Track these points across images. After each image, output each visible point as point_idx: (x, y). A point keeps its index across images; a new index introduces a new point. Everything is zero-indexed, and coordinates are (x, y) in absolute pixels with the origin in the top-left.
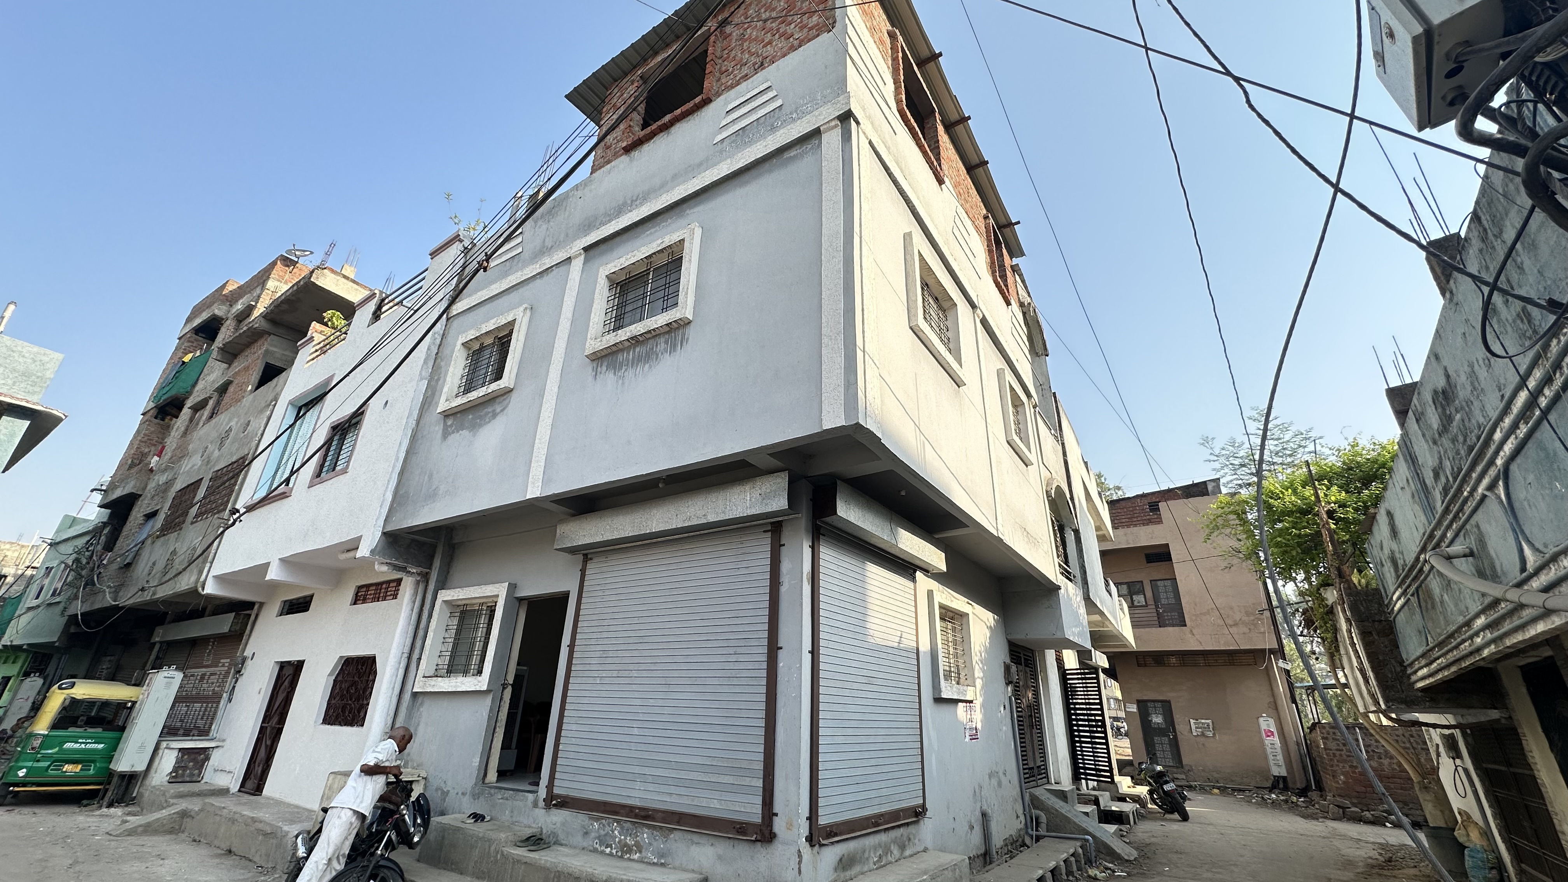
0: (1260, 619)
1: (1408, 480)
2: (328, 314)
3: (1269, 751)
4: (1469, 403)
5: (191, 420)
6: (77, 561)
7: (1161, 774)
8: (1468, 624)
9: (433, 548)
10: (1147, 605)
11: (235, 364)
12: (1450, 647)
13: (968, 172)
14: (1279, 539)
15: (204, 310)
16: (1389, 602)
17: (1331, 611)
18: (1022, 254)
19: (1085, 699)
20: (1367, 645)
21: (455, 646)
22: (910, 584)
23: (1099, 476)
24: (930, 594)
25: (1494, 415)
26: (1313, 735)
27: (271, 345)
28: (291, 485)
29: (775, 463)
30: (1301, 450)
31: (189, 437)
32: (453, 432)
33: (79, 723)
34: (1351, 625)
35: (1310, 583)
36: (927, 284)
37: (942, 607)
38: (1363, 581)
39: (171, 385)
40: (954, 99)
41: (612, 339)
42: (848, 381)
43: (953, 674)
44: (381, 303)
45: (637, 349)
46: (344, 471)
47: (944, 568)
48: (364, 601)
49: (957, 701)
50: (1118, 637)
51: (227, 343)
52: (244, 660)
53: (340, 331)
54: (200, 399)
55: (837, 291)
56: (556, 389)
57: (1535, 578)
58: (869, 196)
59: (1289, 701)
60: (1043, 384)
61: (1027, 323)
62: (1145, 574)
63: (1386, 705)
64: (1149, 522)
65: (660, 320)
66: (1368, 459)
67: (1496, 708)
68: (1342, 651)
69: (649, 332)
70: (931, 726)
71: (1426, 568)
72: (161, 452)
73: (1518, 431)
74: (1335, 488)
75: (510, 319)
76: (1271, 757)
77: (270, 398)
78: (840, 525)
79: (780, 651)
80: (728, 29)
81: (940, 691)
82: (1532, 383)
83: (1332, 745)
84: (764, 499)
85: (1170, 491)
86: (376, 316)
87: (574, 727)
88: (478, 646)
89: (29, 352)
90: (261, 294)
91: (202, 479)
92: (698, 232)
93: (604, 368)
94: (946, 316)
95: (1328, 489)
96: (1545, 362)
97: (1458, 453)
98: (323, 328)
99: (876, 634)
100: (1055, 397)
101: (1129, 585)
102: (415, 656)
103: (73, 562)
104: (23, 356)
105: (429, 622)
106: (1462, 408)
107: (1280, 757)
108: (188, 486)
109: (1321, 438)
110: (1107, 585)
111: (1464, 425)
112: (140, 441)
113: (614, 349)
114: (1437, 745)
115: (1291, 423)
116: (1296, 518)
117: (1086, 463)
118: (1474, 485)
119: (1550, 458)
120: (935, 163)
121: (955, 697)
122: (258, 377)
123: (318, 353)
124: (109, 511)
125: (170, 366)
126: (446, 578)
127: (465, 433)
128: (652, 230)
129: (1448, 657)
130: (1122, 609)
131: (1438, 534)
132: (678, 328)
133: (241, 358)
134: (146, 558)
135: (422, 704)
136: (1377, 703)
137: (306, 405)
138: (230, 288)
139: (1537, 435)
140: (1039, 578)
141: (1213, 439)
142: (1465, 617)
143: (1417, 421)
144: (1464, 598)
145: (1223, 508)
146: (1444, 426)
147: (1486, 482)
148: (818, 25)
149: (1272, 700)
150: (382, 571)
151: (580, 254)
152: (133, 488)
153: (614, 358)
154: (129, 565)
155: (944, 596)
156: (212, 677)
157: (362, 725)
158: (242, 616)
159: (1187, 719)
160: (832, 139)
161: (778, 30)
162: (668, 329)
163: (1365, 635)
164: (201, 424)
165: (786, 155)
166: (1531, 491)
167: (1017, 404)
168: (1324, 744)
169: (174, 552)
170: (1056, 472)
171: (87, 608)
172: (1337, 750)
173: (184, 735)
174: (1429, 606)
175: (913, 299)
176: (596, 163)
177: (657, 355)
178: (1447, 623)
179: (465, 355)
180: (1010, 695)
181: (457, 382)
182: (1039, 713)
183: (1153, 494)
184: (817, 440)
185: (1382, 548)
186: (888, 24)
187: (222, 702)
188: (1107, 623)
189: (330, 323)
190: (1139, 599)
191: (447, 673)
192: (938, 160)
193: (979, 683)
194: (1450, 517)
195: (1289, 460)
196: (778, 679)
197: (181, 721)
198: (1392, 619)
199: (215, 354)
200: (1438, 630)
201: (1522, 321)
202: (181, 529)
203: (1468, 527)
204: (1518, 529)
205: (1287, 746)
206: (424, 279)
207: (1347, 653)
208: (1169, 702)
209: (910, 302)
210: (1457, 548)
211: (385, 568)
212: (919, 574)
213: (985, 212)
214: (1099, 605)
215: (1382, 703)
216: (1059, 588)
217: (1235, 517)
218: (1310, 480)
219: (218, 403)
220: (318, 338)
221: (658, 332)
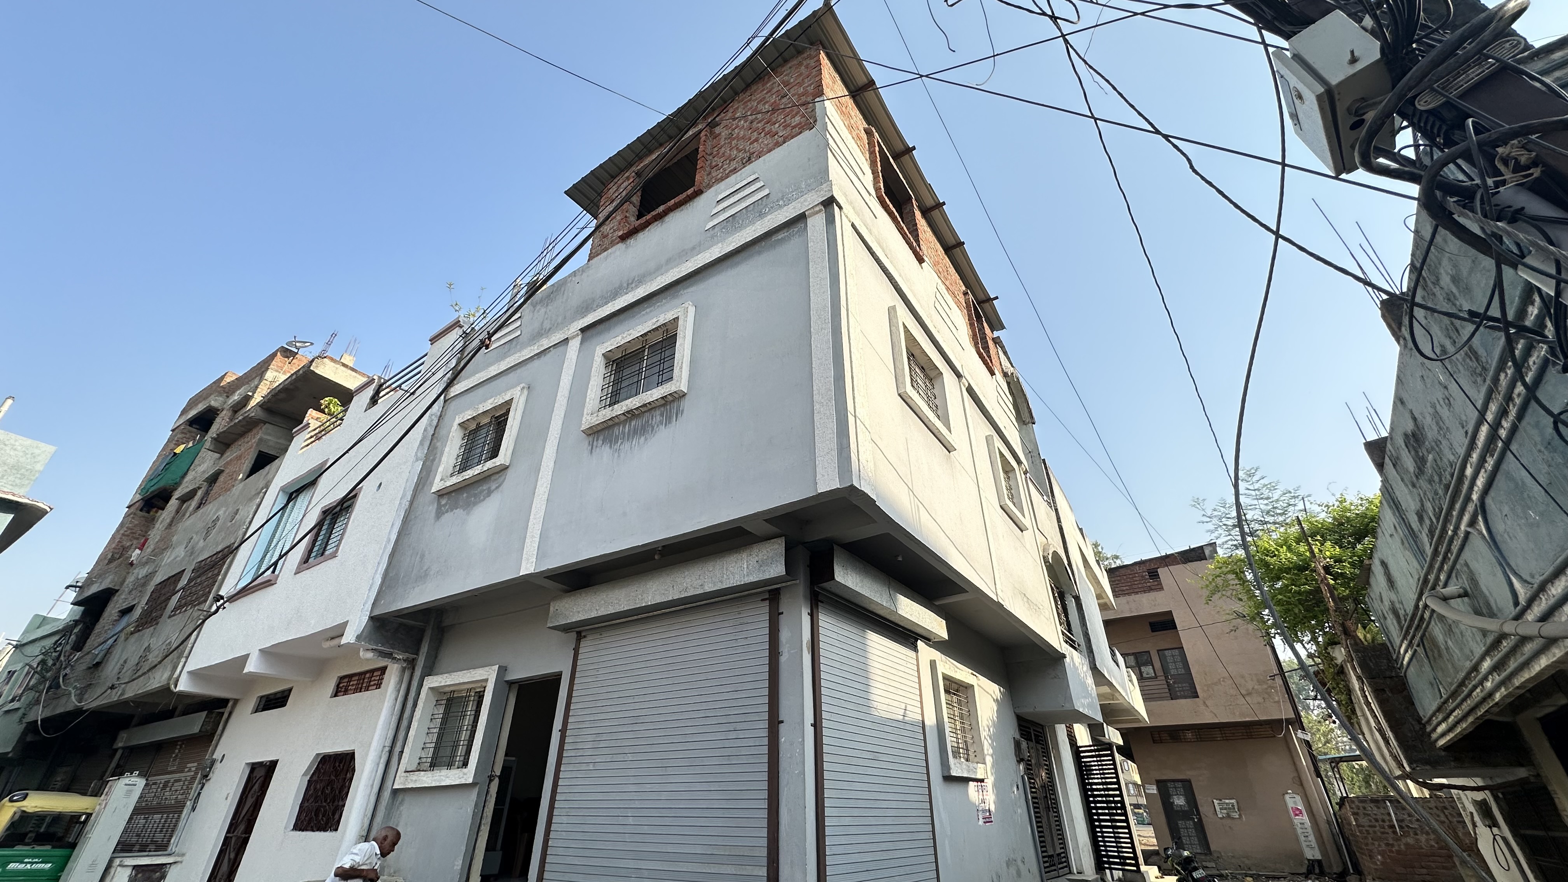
0: (1272, 688)
1: (1395, 527)
2: (324, 402)
3: (1299, 831)
4: (1438, 443)
5: (177, 512)
6: (43, 662)
7: (1188, 860)
8: (1475, 668)
9: (422, 632)
10: (1156, 677)
11: (228, 453)
12: (1462, 696)
13: (946, 253)
14: (1280, 597)
15: (200, 402)
16: (1398, 657)
17: (1341, 671)
18: (1003, 327)
19: (1102, 778)
20: (1381, 703)
21: (440, 736)
22: (912, 654)
23: (1096, 545)
24: (933, 664)
25: (1462, 451)
26: (1343, 811)
27: (266, 434)
28: (277, 572)
29: (771, 529)
30: (1291, 508)
31: (174, 528)
32: (447, 512)
33: (27, 841)
34: (1363, 683)
35: (1317, 643)
36: (913, 355)
37: (946, 678)
38: (1368, 635)
39: (161, 476)
40: (929, 188)
41: (608, 413)
42: (841, 444)
43: (961, 751)
44: (379, 389)
45: (633, 423)
46: (334, 556)
47: (945, 635)
48: (346, 692)
49: (966, 780)
50: (1130, 711)
51: (221, 433)
52: (213, 762)
53: (336, 417)
54: (188, 490)
55: (826, 360)
56: (552, 464)
57: (1529, 611)
58: (854, 272)
59: (1314, 776)
60: (1033, 452)
61: (1011, 393)
62: (1152, 644)
63: (1410, 767)
64: (1150, 589)
65: (655, 394)
66: (1357, 514)
67: (1522, 765)
68: (1359, 713)
69: (645, 405)
70: (940, 803)
71: (1427, 615)
72: (143, 545)
73: (1486, 465)
74: (1328, 544)
75: (507, 398)
76: (1302, 838)
77: (261, 486)
78: (837, 591)
79: (781, 725)
80: (717, 130)
81: (949, 768)
82: (1490, 417)
83: (1364, 821)
84: (761, 566)
85: (1167, 557)
86: (374, 401)
87: (565, 819)
88: (464, 735)
89: (21, 445)
90: (259, 384)
91: (184, 570)
92: (692, 310)
93: (600, 442)
94: (933, 385)
95: (1322, 545)
96: (1498, 396)
97: (1436, 493)
98: (320, 415)
99: (880, 706)
100: (1045, 464)
101: (1136, 655)
102: (398, 749)
103: (38, 664)
104: (15, 450)
105: (413, 711)
106: (1433, 448)
107: (1312, 838)
108: (169, 578)
109: (1309, 496)
110: (1113, 655)
111: (1437, 465)
112: (123, 535)
113: (610, 423)
114: (1472, 813)
115: (1278, 482)
116: (1294, 574)
117: (1081, 530)
118: (1456, 524)
119: (1519, 488)
120: (915, 244)
121: (965, 775)
122: (250, 466)
123: (313, 439)
124: (82, 608)
125: (161, 458)
126: (434, 663)
127: (459, 512)
128: (648, 310)
129: (1463, 707)
130: (1131, 681)
131: (1432, 577)
132: (673, 401)
133: (234, 447)
134: (117, 656)
135: (401, 803)
136: (1401, 766)
137: (296, 491)
138: (228, 379)
139: (1504, 466)
140: (1043, 647)
141: (1204, 500)
142: (1471, 661)
143: (1394, 465)
144: (1467, 641)
145: (1220, 568)
146: (1419, 468)
147: (1466, 518)
148: (800, 123)
149: (1295, 774)
150: (368, 659)
151: (577, 335)
152: (110, 583)
153: (611, 432)
154: (98, 665)
155: (947, 666)
156: (176, 784)
157: (336, 830)
158: (214, 715)
159: (1210, 800)
160: (816, 223)
161: (763, 129)
162: (664, 402)
163: (1378, 693)
164: (188, 515)
165: (775, 238)
166: (1509, 522)
167: (1008, 470)
168: (1356, 820)
169: (148, 649)
170: (1052, 538)
171: (48, 713)
172: (1370, 826)
173: (139, 851)
174: (1436, 655)
175: (900, 367)
176: (593, 251)
177: (653, 427)
178: (1457, 671)
179: (462, 435)
180: (1022, 773)
181: (452, 461)
182: (1054, 794)
183: (1151, 560)
184: (814, 503)
185: (1382, 601)
186: (864, 123)
187: (185, 811)
188: (1117, 695)
189: (326, 410)
190: (1148, 670)
191: (430, 766)
192: (918, 241)
193: (989, 760)
194: (1440, 558)
195: (1281, 519)
196: (780, 755)
197: (138, 835)
198: (1402, 674)
199: (208, 444)
200: (1449, 680)
201: (1471, 359)
202: (157, 624)
203: (1458, 566)
204: (1503, 562)
205: (1317, 825)
206: (423, 364)
207: (1364, 715)
208: (1189, 781)
209: (897, 370)
210: (1452, 589)
211: (370, 655)
212: (920, 643)
213: (964, 288)
214: (1106, 675)
215: (1406, 765)
216: (1064, 656)
217: (1234, 576)
218: (1303, 537)
219: (207, 493)
220: (314, 424)
221: (653, 405)
